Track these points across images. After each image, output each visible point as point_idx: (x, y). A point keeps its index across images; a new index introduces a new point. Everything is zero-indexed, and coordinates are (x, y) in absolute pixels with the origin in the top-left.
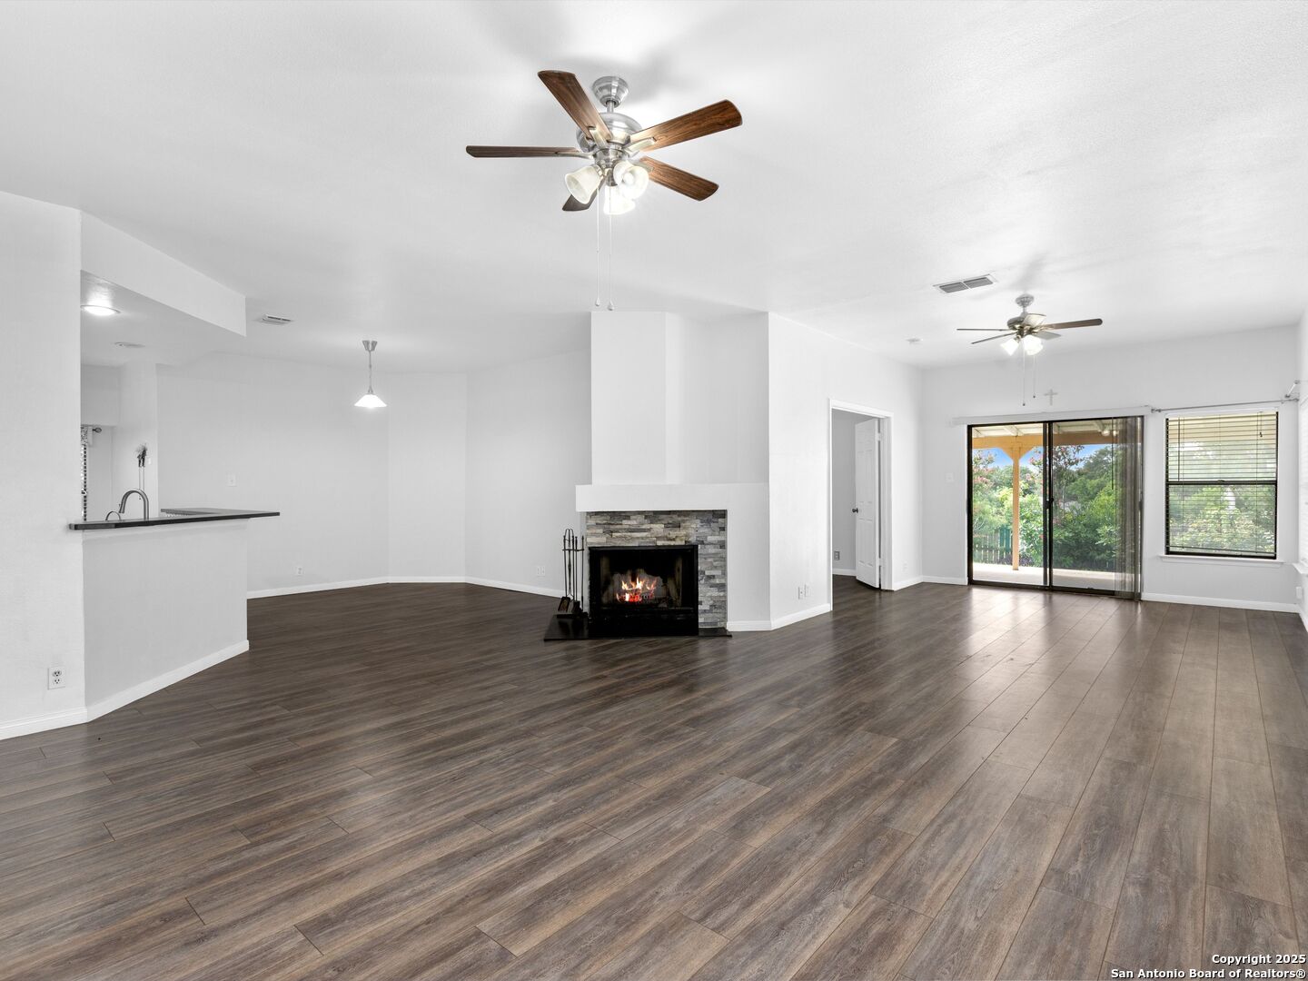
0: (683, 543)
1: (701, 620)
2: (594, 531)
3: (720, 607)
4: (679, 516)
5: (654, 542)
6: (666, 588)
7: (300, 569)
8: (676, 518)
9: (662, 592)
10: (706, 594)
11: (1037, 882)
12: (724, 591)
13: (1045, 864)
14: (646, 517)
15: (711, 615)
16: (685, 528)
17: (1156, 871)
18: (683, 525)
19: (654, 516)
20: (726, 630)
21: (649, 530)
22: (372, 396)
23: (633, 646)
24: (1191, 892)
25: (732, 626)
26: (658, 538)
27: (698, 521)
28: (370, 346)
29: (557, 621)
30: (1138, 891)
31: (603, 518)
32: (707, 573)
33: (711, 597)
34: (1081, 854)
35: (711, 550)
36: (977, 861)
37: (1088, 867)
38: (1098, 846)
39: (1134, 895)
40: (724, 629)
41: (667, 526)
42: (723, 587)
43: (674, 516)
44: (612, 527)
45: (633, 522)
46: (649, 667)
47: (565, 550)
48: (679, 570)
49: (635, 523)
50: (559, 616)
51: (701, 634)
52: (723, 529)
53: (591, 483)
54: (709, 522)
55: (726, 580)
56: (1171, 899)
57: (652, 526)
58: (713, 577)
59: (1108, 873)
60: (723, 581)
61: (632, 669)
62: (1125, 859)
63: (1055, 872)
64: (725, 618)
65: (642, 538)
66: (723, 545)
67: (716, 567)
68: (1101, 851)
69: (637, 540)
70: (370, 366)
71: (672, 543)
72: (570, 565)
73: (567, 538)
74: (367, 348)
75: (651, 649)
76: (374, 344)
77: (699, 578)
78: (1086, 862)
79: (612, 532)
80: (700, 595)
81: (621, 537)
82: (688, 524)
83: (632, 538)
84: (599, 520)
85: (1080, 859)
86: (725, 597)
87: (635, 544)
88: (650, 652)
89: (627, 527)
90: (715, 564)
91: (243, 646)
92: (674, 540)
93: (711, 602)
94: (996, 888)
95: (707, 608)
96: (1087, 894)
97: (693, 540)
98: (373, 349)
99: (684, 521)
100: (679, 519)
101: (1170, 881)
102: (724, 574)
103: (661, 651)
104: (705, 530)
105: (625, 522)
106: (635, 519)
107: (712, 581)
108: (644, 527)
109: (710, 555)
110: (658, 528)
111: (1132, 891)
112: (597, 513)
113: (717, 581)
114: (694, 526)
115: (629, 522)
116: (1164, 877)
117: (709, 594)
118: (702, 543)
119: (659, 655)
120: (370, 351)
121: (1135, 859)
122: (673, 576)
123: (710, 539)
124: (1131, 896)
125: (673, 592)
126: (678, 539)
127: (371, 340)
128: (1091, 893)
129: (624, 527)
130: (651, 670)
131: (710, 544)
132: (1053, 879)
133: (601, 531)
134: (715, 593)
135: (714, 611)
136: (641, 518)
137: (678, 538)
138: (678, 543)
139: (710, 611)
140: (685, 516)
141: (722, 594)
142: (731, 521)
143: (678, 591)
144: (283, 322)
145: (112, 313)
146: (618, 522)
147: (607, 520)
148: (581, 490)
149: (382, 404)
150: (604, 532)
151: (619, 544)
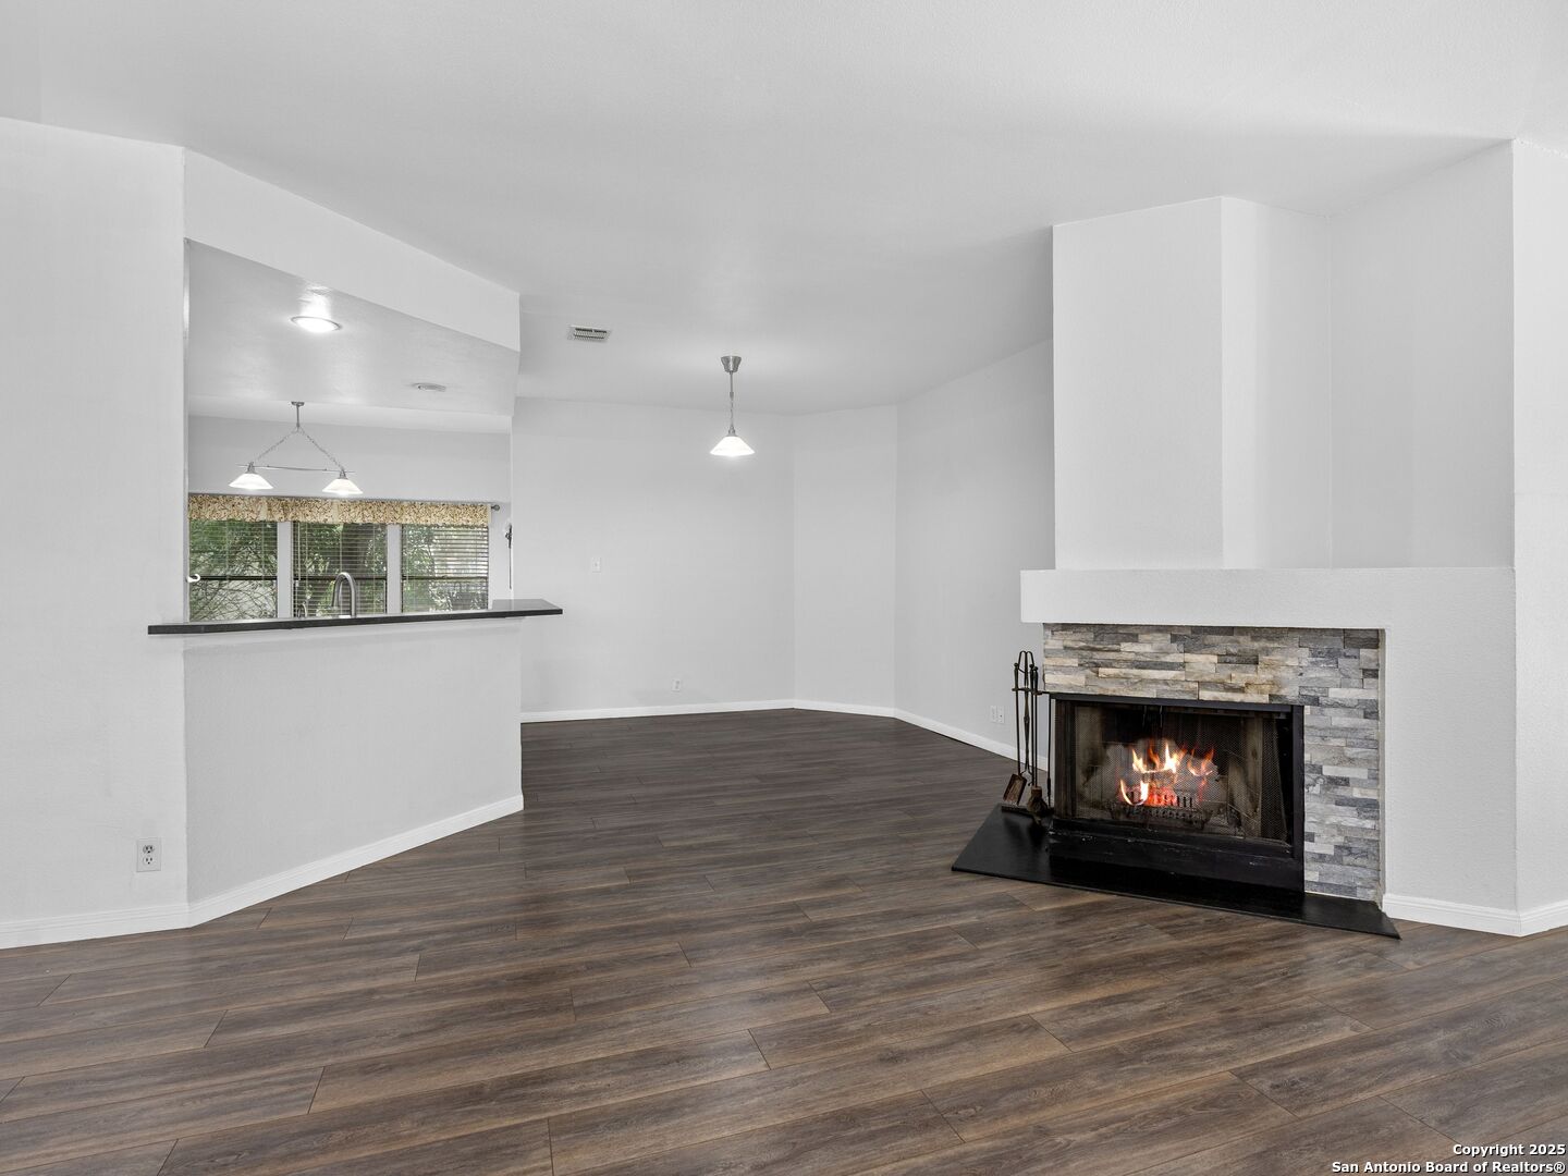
0: (1265, 699)
1: (1311, 875)
2: (1059, 661)
3: (1364, 854)
4: (1254, 639)
5: (1192, 692)
6: (1227, 786)
7: (678, 682)
8: (1247, 644)
9: (1217, 794)
10: (1322, 820)
12: (1376, 818)
14: (1174, 639)
15: (1337, 868)
16: (1269, 666)
18: (1263, 658)
19: (1193, 637)
20: (1381, 915)
21: (1183, 665)
22: (732, 438)
23: (1132, 922)
25: (1395, 906)
26: (1203, 684)
27: (1305, 652)
28: (731, 364)
29: (1000, 818)
31: (1078, 636)
32: (1328, 771)
33: (1339, 828)
35: (1339, 719)
40: (1372, 907)
41: (1224, 659)
42: (1371, 808)
43: (1241, 639)
44: (1098, 656)
45: (1145, 648)
46: (1157, 1017)
47: (1016, 689)
48: (1255, 754)
49: (1148, 648)
50: (1006, 810)
51: (1311, 910)
52: (1373, 673)
53: (1053, 567)
54: (1332, 655)
55: (1381, 792)
57: (1188, 657)
58: (1346, 782)
60: (1371, 795)
61: (1110, 1013)
64: (1378, 880)
65: (1165, 682)
66: (1372, 711)
67: (1351, 760)
69: (1152, 686)
70: (732, 394)
71: (1237, 698)
72: (1026, 718)
73: (1022, 667)
74: (727, 370)
75: (1173, 943)
76: (737, 361)
77: (1307, 780)
79: (1097, 666)
80: (1308, 819)
81: (1117, 677)
82: (1276, 657)
83: (1143, 681)
84: (1070, 639)
86: (1379, 831)
87: (1150, 693)
88: (1171, 952)
89: (1131, 656)
90: (1350, 752)
91: (514, 803)
92: (1241, 690)
93: (1340, 840)
95: (1330, 851)
97: (1291, 693)
98: (736, 369)
99: (1267, 651)
100: (1256, 645)
102: (1376, 778)
103: (1202, 956)
104: (1322, 673)
105: (1125, 646)
106: (1150, 642)
107: (1341, 791)
108: (1169, 659)
109: (1336, 731)
110: (1204, 663)
112: (1065, 627)
113: (1356, 793)
114: (1293, 662)
115: (1136, 648)
117: (1333, 820)
118: (1315, 702)
119: (1193, 970)
120: (731, 372)
122: (1242, 764)
123: (1335, 693)
125: (1242, 800)
126: (1250, 690)
127: (731, 354)
129: (1124, 656)
130: (1161, 1028)
131: (1336, 705)
133: (1074, 662)
134: (1350, 818)
135: (1347, 859)
136: (1163, 640)
137: (1253, 688)
138: (1252, 697)
139: (1335, 859)
140: (1269, 639)
141: (1369, 824)
142: (1393, 656)
143: (1253, 799)
144: (599, 335)
145: (331, 327)
146: (1116, 647)
147: (1087, 641)
148: (1031, 581)
149: (749, 451)
150: (1080, 665)
151: (1114, 691)
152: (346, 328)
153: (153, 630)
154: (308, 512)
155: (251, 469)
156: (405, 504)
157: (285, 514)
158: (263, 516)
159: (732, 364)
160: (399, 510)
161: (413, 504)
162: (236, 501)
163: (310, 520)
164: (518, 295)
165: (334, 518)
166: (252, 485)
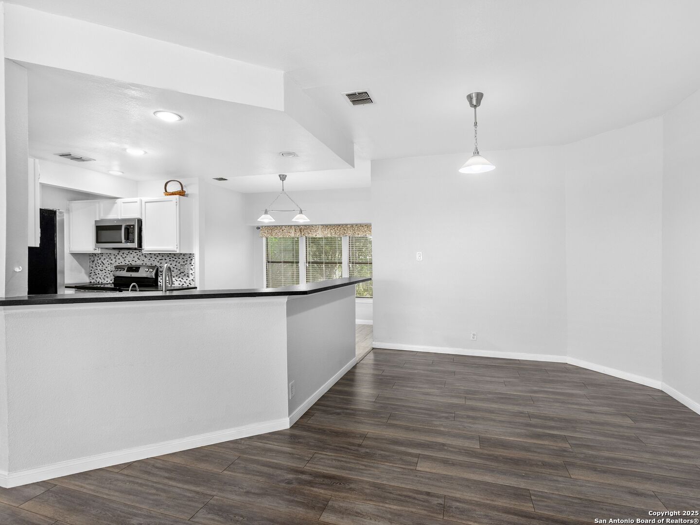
22: (476, 157)
70: (476, 124)
74: (472, 105)
76: (480, 96)
98: (479, 103)
120: (475, 106)
127: (473, 91)
149: (491, 168)
154: (309, 232)
155: (266, 213)
156: (349, 226)
157: (301, 233)
158: (293, 235)
159: (475, 100)
160: (346, 229)
161: (352, 226)
162: (284, 228)
163: (310, 236)
164: (283, 72)
165: (319, 234)
166: (266, 220)
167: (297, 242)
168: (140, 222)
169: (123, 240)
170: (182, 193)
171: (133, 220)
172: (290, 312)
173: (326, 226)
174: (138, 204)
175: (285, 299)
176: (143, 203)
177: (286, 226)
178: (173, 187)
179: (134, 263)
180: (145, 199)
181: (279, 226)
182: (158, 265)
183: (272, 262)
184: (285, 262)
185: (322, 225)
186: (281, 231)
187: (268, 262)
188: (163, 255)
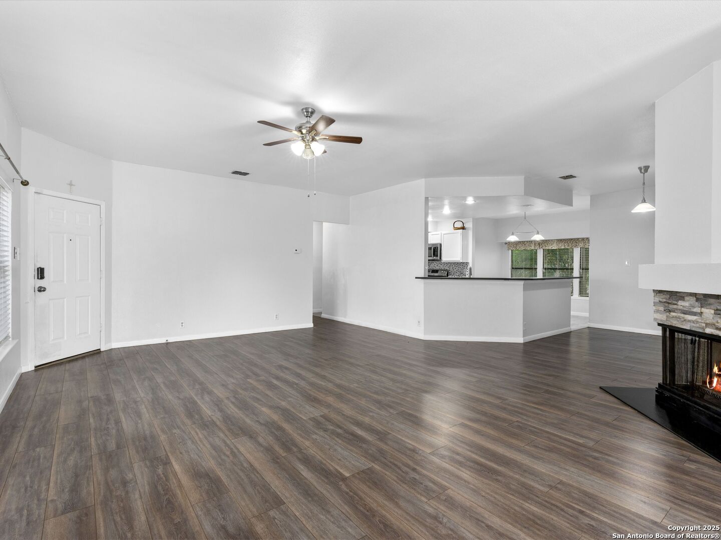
2: (658, 308)
5: (703, 328)
11: (169, 454)
13: (174, 463)
14: (697, 300)
17: (123, 494)
19: (704, 299)
21: (700, 314)
22: (644, 204)
24: (102, 494)
26: (707, 325)
28: (644, 169)
30: (127, 478)
31: (664, 296)
34: (164, 478)
36: (199, 447)
37: (156, 474)
38: (160, 488)
39: (129, 475)
41: (716, 312)
44: (671, 306)
49: (687, 304)
53: (654, 263)
56: (110, 484)
57: (702, 310)
59: (145, 477)
62: (142, 490)
63: (167, 463)
65: (693, 322)
68: (156, 487)
69: (689, 323)
70: (644, 183)
74: (641, 172)
76: (647, 167)
78: (158, 476)
79: (670, 311)
81: (676, 317)
83: (685, 321)
84: (661, 298)
85: (162, 476)
87: (688, 327)
89: (682, 308)
94: (181, 444)
96: (147, 463)
98: (646, 171)
101: (114, 493)
105: (680, 303)
106: (688, 301)
108: (695, 310)
110: (709, 313)
111: (130, 476)
112: (660, 292)
115: (683, 303)
116: (118, 494)
120: (644, 173)
121: (137, 493)
124: (129, 474)
128: (146, 464)
129: (679, 307)
132: (165, 459)
133: (662, 309)
136: (693, 300)
144: (571, 177)
145: (474, 202)
146: (675, 302)
147: (666, 299)
148: (643, 269)
150: (664, 310)
151: (675, 324)
152: (477, 201)
153: (416, 278)
154: (546, 245)
155: (513, 234)
156: (580, 240)
157: (539, 246)
158: (532, 248)
160: (578, 242)
162: (526, 243)
163: (547, 248)
164: (523, 176)
165: (555, 247)
166: (513, 238)
167: (536, 253)
168: (441, 245)
169: (432, 256)
170: (463, 228)
171: (438, 244)
172: (525, 289)
173: (561, 241)
174: (439, 236)
175: (522, 282)
176: (442, 234)
177: (527, 242)
178: (459, 225)
179: (434, 268)
180: (444, 232)
181: (522, 242)
182: (448, 269)
183: (516, 268)
184: (525, 268)
185: (557, 240)
186: (524, 245)
187: (513, 268)
188: (451, 263)
